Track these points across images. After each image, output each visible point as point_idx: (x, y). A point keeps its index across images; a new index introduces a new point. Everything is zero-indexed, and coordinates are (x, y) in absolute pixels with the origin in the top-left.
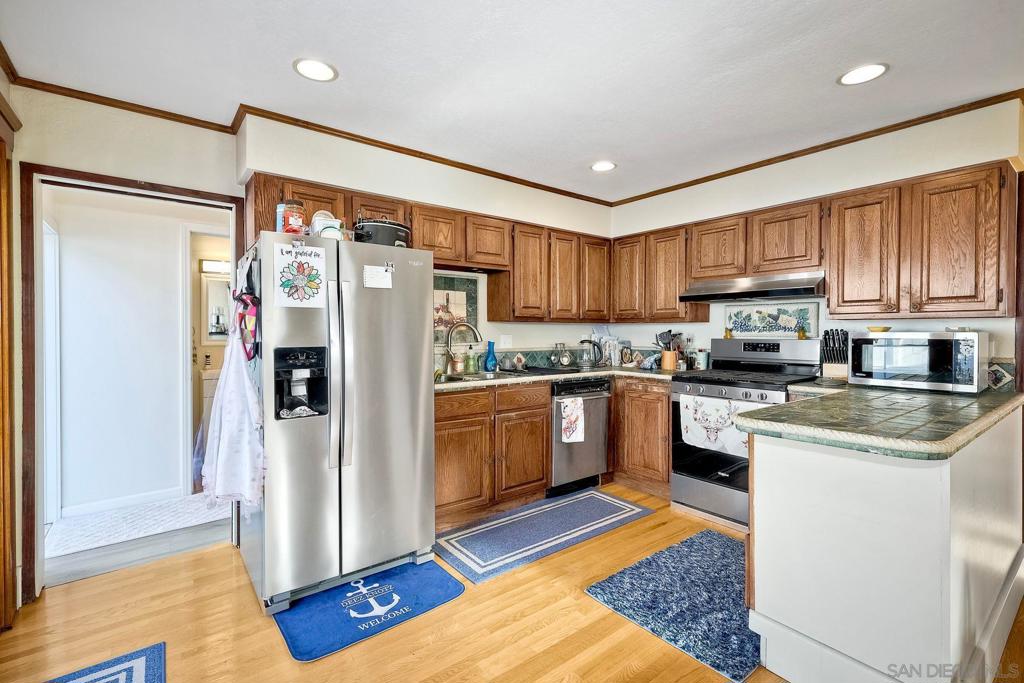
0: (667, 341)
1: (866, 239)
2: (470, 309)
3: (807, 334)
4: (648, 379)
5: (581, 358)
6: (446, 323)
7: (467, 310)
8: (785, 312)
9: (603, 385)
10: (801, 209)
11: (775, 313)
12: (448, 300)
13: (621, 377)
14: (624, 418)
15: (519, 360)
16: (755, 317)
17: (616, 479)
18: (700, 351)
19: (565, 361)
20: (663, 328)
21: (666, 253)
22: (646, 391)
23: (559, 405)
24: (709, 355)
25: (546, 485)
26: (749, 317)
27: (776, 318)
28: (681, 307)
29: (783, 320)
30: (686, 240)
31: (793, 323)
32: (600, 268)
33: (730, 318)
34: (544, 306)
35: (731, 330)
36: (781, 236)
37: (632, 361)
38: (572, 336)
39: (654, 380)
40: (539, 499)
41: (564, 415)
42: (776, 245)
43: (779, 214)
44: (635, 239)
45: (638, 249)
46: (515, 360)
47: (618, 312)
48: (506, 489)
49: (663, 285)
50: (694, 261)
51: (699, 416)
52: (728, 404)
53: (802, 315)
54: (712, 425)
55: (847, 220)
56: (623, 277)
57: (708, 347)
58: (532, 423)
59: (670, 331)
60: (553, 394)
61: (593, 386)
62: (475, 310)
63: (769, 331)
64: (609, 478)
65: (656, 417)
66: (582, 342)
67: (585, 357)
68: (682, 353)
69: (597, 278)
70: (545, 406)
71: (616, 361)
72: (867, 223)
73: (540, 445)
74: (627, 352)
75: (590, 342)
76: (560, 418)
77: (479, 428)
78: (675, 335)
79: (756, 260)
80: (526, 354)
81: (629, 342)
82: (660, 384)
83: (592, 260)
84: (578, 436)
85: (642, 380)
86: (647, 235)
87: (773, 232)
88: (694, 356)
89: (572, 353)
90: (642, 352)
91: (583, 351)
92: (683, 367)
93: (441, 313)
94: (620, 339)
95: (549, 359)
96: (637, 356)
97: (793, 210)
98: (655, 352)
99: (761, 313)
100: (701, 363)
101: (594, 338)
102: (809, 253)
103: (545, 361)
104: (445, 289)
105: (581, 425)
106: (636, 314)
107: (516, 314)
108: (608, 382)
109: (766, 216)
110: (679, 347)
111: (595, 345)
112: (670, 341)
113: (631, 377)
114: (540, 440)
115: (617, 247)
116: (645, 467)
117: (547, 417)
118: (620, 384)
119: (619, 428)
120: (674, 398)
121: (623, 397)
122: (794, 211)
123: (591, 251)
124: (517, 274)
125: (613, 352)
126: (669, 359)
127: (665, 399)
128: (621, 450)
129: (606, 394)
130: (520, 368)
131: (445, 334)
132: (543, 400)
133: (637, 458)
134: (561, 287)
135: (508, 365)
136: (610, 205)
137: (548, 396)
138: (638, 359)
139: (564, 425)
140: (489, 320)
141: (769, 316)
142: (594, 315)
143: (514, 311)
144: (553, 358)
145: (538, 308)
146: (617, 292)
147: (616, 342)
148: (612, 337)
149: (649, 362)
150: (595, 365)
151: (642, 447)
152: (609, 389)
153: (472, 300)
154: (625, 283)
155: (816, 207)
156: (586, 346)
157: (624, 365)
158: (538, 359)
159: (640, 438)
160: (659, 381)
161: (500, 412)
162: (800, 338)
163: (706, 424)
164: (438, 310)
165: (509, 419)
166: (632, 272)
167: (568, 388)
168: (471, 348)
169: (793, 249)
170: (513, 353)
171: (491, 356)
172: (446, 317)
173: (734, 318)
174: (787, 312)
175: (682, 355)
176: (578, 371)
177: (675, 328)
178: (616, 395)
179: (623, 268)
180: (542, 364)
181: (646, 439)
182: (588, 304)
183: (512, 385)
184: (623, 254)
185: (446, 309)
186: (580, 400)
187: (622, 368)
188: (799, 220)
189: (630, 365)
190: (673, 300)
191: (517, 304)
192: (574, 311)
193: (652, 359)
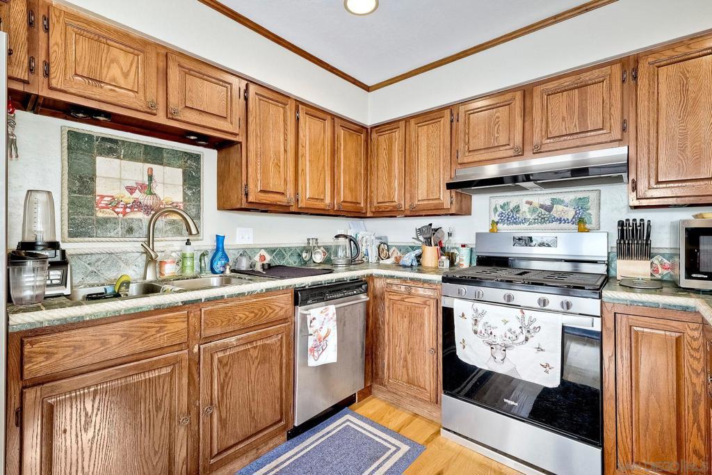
0: (428, 236)
1: (691, 102)
2: (189, 193)
3: (587, 226)
4: (412, 279)
5: (336, 254)
6: (147, 209)
7: (185, 194)
8: (560, 202)
9: (361, 286)
10: (596, 73)
11: (548, 203)
12: (151, 178)
13: (380, 277)
14: (383, 323)
15: (262, 258)
16: (525, 208)
17: (374, 391)
18: (463, 246)
19: (318, 258)
20: (424, 222)
21: (428, 138)
22: (410, 294)
23: (304, 317)
24: (471, 250)
25: (285, 427)
26: (517, 209)
27: (549, 209)
28: (446, 197)
29: (558, 210)
30: (452, 121)
31: (570, 214)
32: (356, 154)
33: (496, 209)
34: (290, 192)
35: (497, 223)
36: (570, 108)
37: (389, 258)
38: (325, 231)
39: (419, 280)
40: (276, 445)
41: (311, 331)
42: (563, 119)
43: (567, 82)
44: (395, 125)
45: (398, 135)
46: (257, 258)
47: (375, 204)
48: (219, 454)
49: (425, 173)
50: (461, 145)
51: (480, 328)
52: (520, 315)
53: (581, 204)
54: (499, 341)
55: (662, 79)
56: (381, 167)
57: (471, 241)
58: (264, 346)
59: (431, 225)
60: (296, 303)
61: (347, 289)
62: (197, 194)
63: (541, 223)
64: (366, 393)
65: (422, 325)
66: (337, 237)
67: (341, 253)
68: (442, 248)
69: (353, 166)
70: (285, 320)
71: (373, 257)
72: (691, 81)
73: (277, 375)
74: (383, 248)
75: (346, 237)
76: (306, 335)
77: (167, 370)
78: (436, 230)
79: (536, 139)
80: (271, 251)
81: (386, 237)
82: (426, 285)
83: (349, 147)
84: (330, 355)
85: (404, 279)
86: (407, 120)
87: (559, 104)
88: (455, 251)
89: (327, 249)
90: (399, 248)
91: (338, 247)
92: (447, 263)
93: (137, 194)
94: (377, 235)
95: (300, 255)
96: (395, 253)
97: (585, 74)
98: (413, 248)
99: (531, 203)
100: (464, 260)
101: (351, 233)
102: (608, 125)
103: (295, 258)
104: (146, 161)
105: (333, 341)
106: (394, 207)
107: (251, 199)
108: (366, 283)
109: (551, 86)
110: (440, 242)
111: (351, 240)
112: (430, 236)
113: (392, 277)
114: (277, 368)
115: (374, 135)
116: (408, 383)
117: (288, 336)
118: (379, 284)
119: (377, 336)
120: (446, 303)
121: (383, 299)
122: (586, 77)
123: (348, 137)
124: (252, 147)
125: (370, 250)
126: (430, 254)
127: (432, 303)
128: (379, 360)
129: (364, 297)
130: (258, 268)
131: (145, 224)
132: (282, 313)
133: (400, 371)
134: (311, 171)
135: (244, 265)
136: (368, 89)
137: (290, 306)
138: (395, 255)
139: (311, 344)
140: (219, 209)
141: (542, 206)
142: (349, 207)
143: (247, 195)
144: (304, 255)
145: (283, 194)
146: (374, 185)
147: (373, 238)
148: (368, 232)
149: (409, 259)
150: (352, 262)
151: (405, 360)
152: (366, 291)
153: (192, 180)
154: (383, 174)
155: (617, 69)
156: (342, 241)
157: (381, 262)
158: (287, 257)
159: (403, 347)
160: (425, 281)
161: (208, 339)
162: (580, 230)
163: (491, 339)
164: (131, 190)
165: (225, 348)
166: (390, 161)
167: (319, 294)
168: (188, 243)
169: (586, 120)
170: (254, 250)
171: (220, 254)
172: (147, 200)
173: (500, 210)
174: (563, 201)
175: (443, 251)
176: (330, 271)
177: (436, 222)
178: (375, 297)
179: (381, 159)
180: (291, 261)
181: (410, 350)
182: (344, 195)
183: (231, 296)
184: (381, 141)
185: (147, 188)
186: (332, 309)
187: (379, 266)
188: (595, 86)
189: (389, 262)
190: (436, 189)
191: (251, 186)
192: (328, 200)
193: (413, 254)
